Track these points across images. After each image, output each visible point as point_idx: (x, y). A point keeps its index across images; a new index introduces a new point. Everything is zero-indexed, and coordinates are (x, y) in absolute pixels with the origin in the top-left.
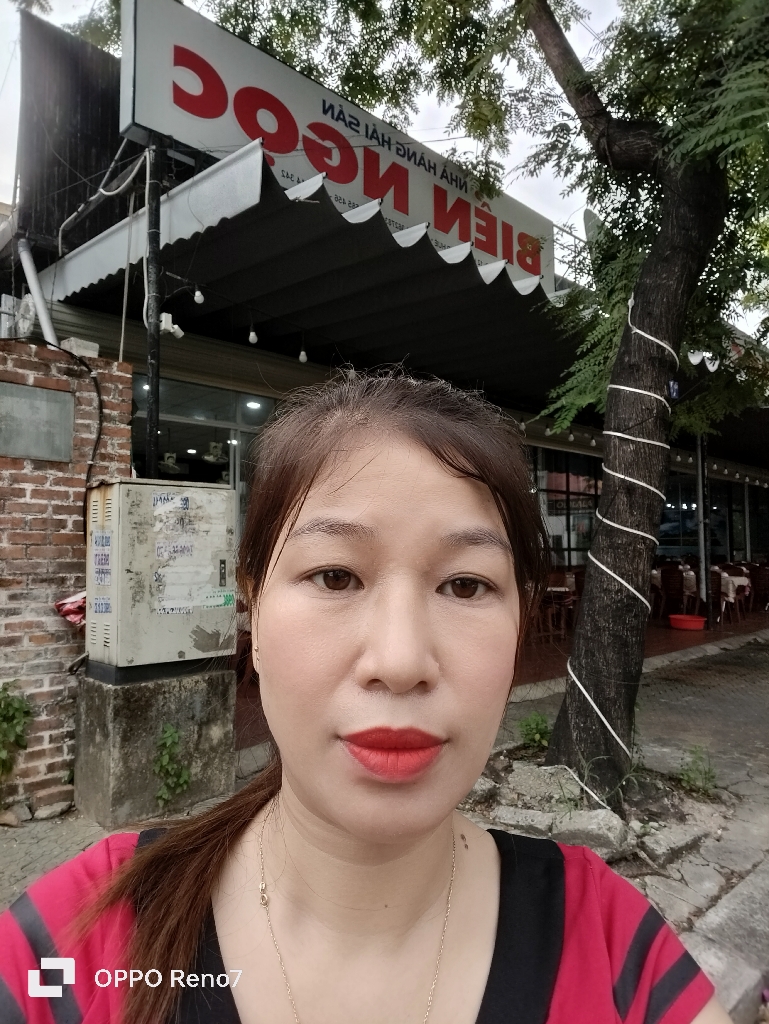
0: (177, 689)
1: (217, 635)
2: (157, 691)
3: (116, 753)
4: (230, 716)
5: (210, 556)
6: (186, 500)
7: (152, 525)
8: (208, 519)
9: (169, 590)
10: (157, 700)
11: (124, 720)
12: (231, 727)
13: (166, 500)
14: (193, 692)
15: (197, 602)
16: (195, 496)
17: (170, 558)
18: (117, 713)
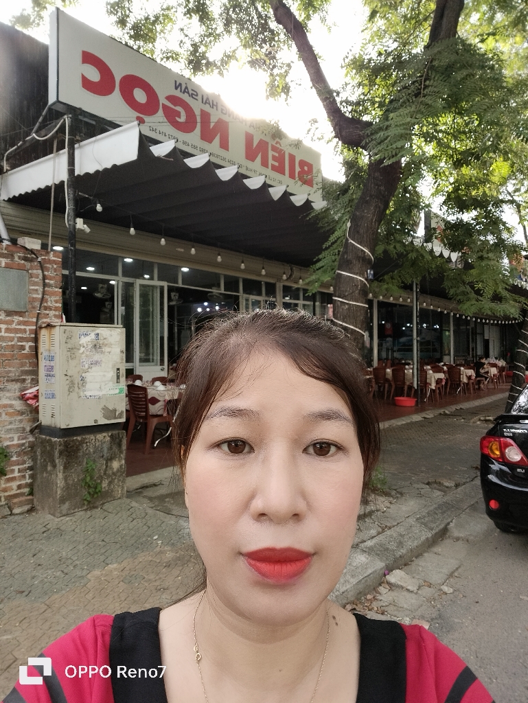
0: (94, 440)
1: (115, 410)
2: (82, 442)
3: (60, 475)
4: (123, 456)
5: (111, 366)
6: (98, 334)
7: (79, 349)
8: (110, 345)
9: (88, 386)
10: (82, 447)
11: (65, 457)
12: (123, 462)
13: (86, 334)
14: (103, 443)
15: (104, 392)
16: (102, 332)
17: (89, 368)
18: (61, 453)
